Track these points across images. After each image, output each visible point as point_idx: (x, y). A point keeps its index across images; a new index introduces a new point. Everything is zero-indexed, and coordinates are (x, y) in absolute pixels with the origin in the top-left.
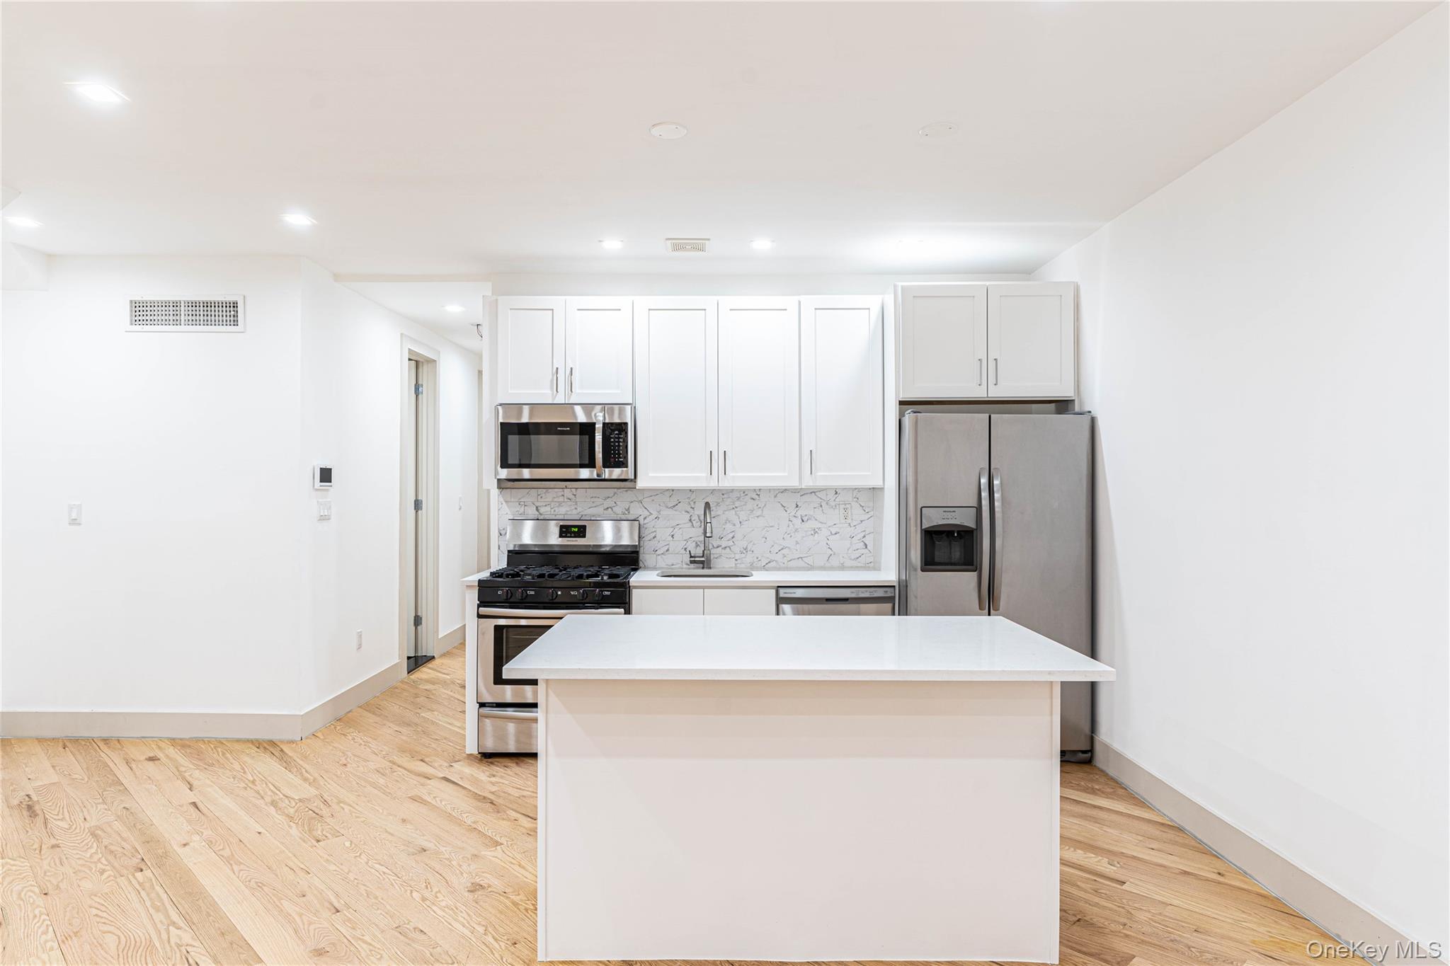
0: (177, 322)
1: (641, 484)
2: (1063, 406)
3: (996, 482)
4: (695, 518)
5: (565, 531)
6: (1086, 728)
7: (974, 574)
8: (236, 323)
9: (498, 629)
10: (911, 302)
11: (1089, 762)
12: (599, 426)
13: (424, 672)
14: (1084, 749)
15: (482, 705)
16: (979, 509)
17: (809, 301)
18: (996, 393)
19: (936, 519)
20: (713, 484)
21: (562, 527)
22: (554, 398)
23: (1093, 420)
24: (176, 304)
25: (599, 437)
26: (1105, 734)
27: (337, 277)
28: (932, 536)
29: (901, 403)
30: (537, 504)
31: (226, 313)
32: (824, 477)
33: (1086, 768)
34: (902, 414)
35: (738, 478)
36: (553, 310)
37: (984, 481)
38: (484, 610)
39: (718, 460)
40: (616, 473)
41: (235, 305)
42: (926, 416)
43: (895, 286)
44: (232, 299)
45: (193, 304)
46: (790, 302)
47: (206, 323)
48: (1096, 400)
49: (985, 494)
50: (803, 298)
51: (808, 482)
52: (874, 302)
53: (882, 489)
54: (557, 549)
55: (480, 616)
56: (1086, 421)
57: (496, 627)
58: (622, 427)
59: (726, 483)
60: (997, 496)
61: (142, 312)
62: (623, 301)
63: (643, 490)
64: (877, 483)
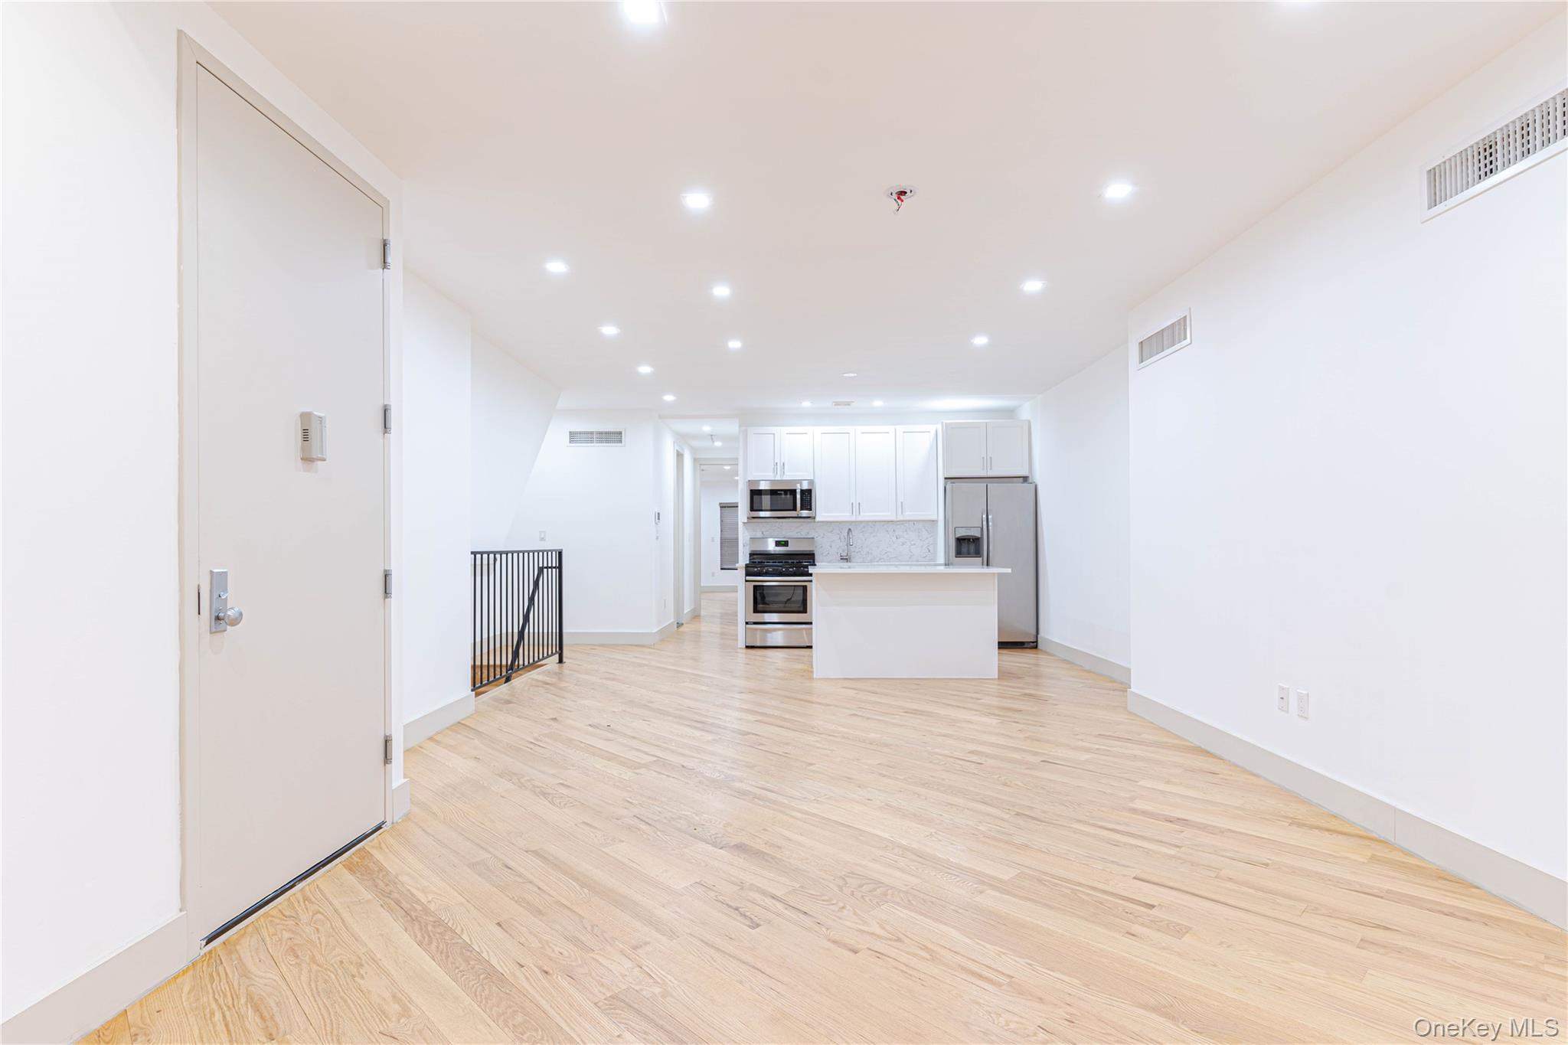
0: (592, 442)
1: (817, 519)
2: (1025, 479)
3: (990, 517)
4: (842, 537)
5: (778, 543)
6: (1034, 632)
7: (981, 559)
8: (621, 442)
9: (755, 587)
10: (949, 429)
11: (1036, 647)
12: (798, 491)
13: (682, 629)
14: (1032, 640)
15: (747, 623)
16: (982, 529)
17: (900, 428)
18: (991, 474)
19: (961, 533)
20: (853, 519)
21: (776, 542)
22: (775, 477)
23: (1036, 486)
24: (592, 433)
25: (798, 496)
26: (1043, 634)
27: (660, 417)
28: (960, 541)
29: (946, 478)
30: (763, 530)
31: (615, 437)
32: (909, 515)
33: (1034, 651)
34: (946, 484)
35: (866, 515)
36: (774, 434)
37: (984, 516)
38: (748, 578)
39: (856, 507)
40: (805, 513)
41: (621, 433)
42: (958, 485)
43: (942, 423)
44: (618, 430)
45: (600, 433)
46: (890, 429)
47: (607, 442)
48: (1038, 477)
49: (985, 523)
50: (897, 427)
51: (900, 518)
52: (932, 428)
53: (937, 521)
54: (773, 553)
55: (746, 581)
56: (1033, 486)
57: (754, 586)
58: (809, 491)
59: (860, 518)
60: (990, 524)
61: (574, 437)
62: (809, 429)
63: (818, 522)
64: (934, 518)
